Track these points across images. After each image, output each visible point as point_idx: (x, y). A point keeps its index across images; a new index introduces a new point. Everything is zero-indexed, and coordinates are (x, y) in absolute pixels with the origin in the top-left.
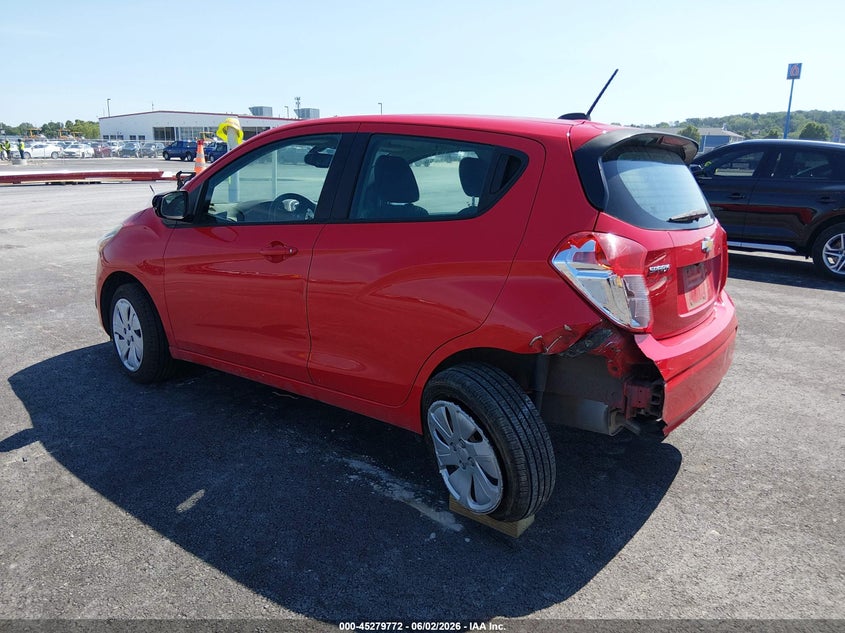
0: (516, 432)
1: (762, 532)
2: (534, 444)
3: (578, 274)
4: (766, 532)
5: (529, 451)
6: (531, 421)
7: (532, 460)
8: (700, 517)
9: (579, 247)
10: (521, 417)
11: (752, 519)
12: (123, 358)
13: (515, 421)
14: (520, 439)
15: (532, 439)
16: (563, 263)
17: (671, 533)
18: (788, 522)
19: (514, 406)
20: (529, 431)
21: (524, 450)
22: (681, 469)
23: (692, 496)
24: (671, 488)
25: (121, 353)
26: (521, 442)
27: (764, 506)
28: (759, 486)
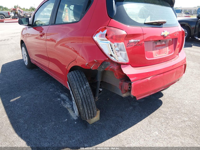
0: (79, 94)
1: (174, 135)
2: (86, 98)
3: (101, 42)
4: (176, 136)
5: (83, 100)
6: (86, 91)
7: (84, 103)
8: (155, 126)
9: (102, 32)
10: (82, 89)
11: (173, 130)
12: (25, 62)
13: (80, 90)
14: (80, 96)
15: (85, 96)
16: (97, 38)
17: (141, 130)
18: (186, 133)
19: (81, 85)
20: (84, 94)
21: (81, 100)
22: (159, 108)
23: (157, 119)
24: (151, 115)
25: (24, 61)
26: (81, 97)
27: (181, 126)
28: (183, 119)
